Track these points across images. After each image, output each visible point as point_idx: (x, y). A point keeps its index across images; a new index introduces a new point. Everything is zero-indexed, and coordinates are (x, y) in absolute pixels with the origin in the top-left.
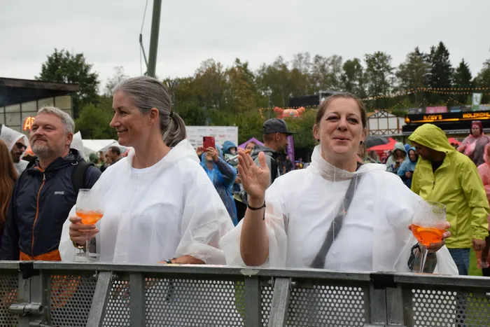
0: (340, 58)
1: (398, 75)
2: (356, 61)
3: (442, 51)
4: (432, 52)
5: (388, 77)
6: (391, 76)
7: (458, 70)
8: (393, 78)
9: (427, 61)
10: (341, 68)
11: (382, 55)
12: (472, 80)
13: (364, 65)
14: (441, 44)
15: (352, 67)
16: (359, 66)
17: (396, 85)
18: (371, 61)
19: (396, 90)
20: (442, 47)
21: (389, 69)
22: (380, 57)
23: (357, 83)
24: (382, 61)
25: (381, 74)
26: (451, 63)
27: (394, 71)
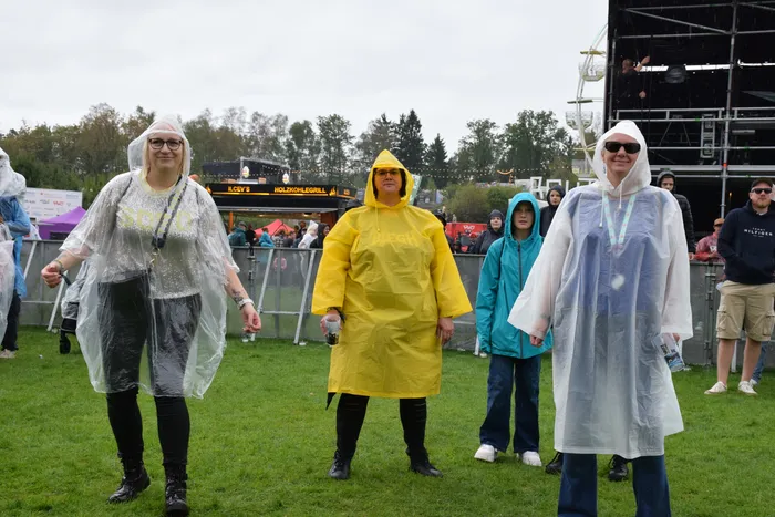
0: (286, 118)
1: (359, 146)
2: (307, 124)
3: (412, 121)
4: (402, 121)
5: (346, 148)
6: (350, 146)
7: (432, 146)
8: (352, 150)
9: (396, 132)
10: (287, 132)
11: (339, 119)
12: (447, 160)
13: (316, 130)
14: (413, 112)
15: (300, 131)
16: (310, 131)
17: (356, 158)
18: (325, 126)
19: (355, 164)
20: (413, 116)
21: (346, 138)
22: (337, 122)
23: (306, 152)
24: (339, 128)
25: (338, 144)
26: (424, 137)
27: (354, 141)
